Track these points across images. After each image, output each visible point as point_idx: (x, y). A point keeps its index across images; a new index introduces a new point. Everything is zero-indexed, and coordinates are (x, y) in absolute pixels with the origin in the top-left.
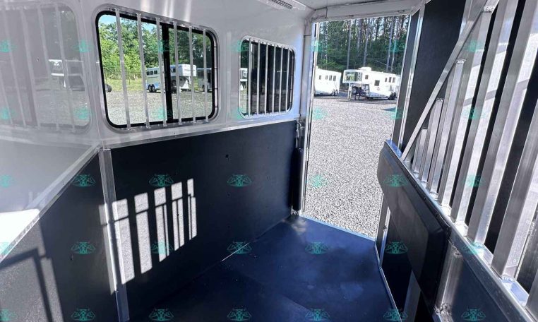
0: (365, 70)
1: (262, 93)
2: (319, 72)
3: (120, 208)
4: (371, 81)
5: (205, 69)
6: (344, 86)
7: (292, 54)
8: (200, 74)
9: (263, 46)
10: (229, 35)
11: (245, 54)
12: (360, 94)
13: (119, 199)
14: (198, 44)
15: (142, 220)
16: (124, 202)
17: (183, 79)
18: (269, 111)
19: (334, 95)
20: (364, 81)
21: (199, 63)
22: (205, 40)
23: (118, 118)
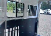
0: (49, 10)
1: (31, 13)
2: (41, 10)
3: (7, 30)
4: (50, 11)
5: (22, 9)
6: (45, 12)
7: (36, 7)
8: (21, 10)
9: (32, 6)
10: (26, 4)
11: (28, 7)
12: (48, 14)
13: (7, 29)
14: (21, 5)
15: (10, 33)
16: (8, 29)
17: (19, 11)
18: (32, 16)
19: (43, 14)
20: (49, 11)
21: (21, 8)
22: (22, 5)
23: (8, 16)
